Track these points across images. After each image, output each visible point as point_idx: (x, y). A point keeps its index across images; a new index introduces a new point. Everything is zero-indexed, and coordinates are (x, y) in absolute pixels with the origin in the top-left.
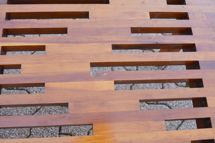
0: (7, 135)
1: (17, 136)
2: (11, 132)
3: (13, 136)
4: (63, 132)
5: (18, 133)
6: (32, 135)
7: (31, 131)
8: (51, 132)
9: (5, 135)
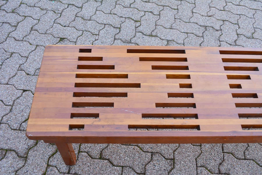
0: (184, 152)
1: (192, 153)
2: (187, 150)
3: (189, 153)
4: (225, 151)
5: (193, 151)
6: (203, 152)
7: (202, 150)
8: (216, 151)
9: (182, 152)
